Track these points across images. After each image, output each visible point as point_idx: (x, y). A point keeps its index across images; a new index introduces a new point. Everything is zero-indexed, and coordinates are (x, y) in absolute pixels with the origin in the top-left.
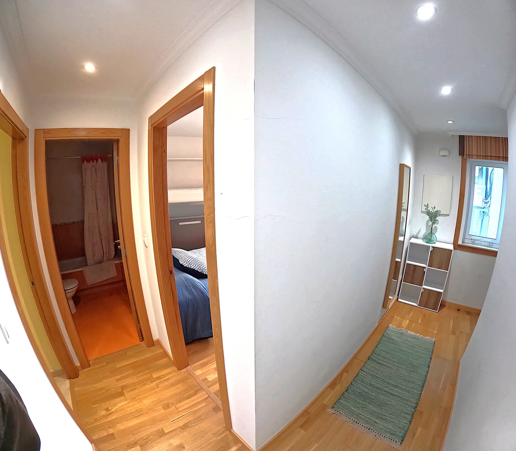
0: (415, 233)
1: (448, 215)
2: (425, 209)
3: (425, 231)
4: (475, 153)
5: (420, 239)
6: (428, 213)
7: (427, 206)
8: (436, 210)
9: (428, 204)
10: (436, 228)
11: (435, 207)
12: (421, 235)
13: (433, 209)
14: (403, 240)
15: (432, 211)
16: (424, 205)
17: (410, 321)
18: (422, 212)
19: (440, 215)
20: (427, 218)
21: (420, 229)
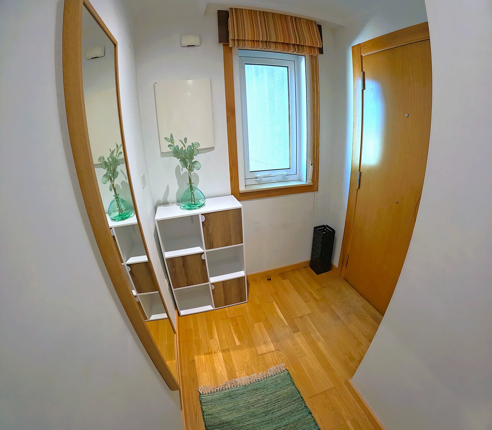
0: (160, 197)
1: (212, 148)
2: (169, 146)
3: (177, 187)
4: (248, 37)
5: (173, 203)
6: (177, 153)
7: (172, 140)
8: (189, 143)
9: (171, 136)
10: (197, 176)
11: (186, 139)
12: (172, 197)
13: (184, 143)
14: (137, 221)
15: (184, 149)
16: (165, 138)
17: (223, 351)
18: (163, 154)
19: (199, 151)
20: (177, 162)
21: (167, 185)
